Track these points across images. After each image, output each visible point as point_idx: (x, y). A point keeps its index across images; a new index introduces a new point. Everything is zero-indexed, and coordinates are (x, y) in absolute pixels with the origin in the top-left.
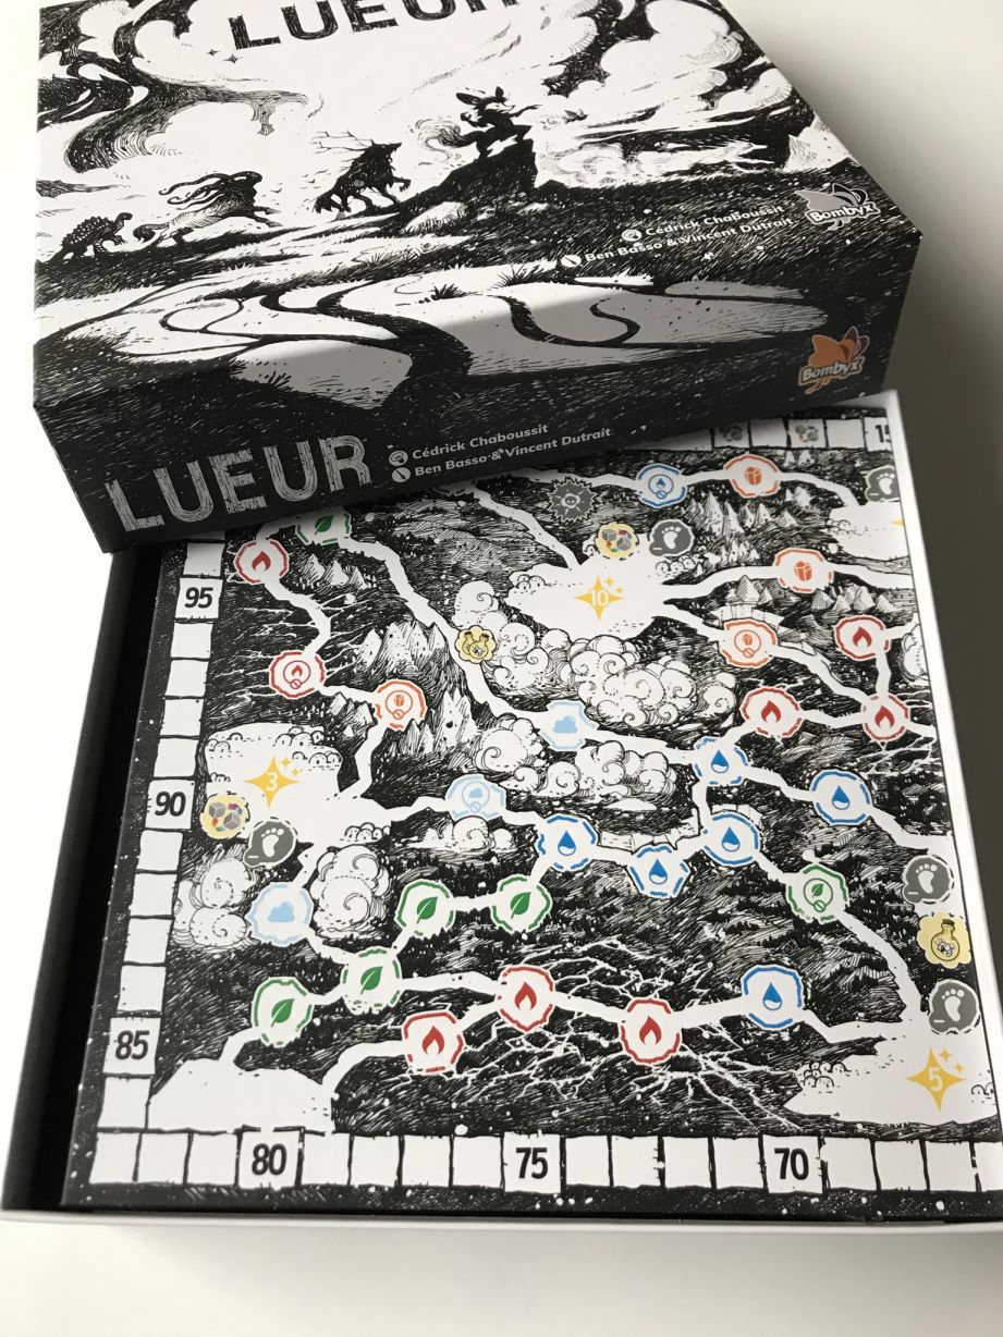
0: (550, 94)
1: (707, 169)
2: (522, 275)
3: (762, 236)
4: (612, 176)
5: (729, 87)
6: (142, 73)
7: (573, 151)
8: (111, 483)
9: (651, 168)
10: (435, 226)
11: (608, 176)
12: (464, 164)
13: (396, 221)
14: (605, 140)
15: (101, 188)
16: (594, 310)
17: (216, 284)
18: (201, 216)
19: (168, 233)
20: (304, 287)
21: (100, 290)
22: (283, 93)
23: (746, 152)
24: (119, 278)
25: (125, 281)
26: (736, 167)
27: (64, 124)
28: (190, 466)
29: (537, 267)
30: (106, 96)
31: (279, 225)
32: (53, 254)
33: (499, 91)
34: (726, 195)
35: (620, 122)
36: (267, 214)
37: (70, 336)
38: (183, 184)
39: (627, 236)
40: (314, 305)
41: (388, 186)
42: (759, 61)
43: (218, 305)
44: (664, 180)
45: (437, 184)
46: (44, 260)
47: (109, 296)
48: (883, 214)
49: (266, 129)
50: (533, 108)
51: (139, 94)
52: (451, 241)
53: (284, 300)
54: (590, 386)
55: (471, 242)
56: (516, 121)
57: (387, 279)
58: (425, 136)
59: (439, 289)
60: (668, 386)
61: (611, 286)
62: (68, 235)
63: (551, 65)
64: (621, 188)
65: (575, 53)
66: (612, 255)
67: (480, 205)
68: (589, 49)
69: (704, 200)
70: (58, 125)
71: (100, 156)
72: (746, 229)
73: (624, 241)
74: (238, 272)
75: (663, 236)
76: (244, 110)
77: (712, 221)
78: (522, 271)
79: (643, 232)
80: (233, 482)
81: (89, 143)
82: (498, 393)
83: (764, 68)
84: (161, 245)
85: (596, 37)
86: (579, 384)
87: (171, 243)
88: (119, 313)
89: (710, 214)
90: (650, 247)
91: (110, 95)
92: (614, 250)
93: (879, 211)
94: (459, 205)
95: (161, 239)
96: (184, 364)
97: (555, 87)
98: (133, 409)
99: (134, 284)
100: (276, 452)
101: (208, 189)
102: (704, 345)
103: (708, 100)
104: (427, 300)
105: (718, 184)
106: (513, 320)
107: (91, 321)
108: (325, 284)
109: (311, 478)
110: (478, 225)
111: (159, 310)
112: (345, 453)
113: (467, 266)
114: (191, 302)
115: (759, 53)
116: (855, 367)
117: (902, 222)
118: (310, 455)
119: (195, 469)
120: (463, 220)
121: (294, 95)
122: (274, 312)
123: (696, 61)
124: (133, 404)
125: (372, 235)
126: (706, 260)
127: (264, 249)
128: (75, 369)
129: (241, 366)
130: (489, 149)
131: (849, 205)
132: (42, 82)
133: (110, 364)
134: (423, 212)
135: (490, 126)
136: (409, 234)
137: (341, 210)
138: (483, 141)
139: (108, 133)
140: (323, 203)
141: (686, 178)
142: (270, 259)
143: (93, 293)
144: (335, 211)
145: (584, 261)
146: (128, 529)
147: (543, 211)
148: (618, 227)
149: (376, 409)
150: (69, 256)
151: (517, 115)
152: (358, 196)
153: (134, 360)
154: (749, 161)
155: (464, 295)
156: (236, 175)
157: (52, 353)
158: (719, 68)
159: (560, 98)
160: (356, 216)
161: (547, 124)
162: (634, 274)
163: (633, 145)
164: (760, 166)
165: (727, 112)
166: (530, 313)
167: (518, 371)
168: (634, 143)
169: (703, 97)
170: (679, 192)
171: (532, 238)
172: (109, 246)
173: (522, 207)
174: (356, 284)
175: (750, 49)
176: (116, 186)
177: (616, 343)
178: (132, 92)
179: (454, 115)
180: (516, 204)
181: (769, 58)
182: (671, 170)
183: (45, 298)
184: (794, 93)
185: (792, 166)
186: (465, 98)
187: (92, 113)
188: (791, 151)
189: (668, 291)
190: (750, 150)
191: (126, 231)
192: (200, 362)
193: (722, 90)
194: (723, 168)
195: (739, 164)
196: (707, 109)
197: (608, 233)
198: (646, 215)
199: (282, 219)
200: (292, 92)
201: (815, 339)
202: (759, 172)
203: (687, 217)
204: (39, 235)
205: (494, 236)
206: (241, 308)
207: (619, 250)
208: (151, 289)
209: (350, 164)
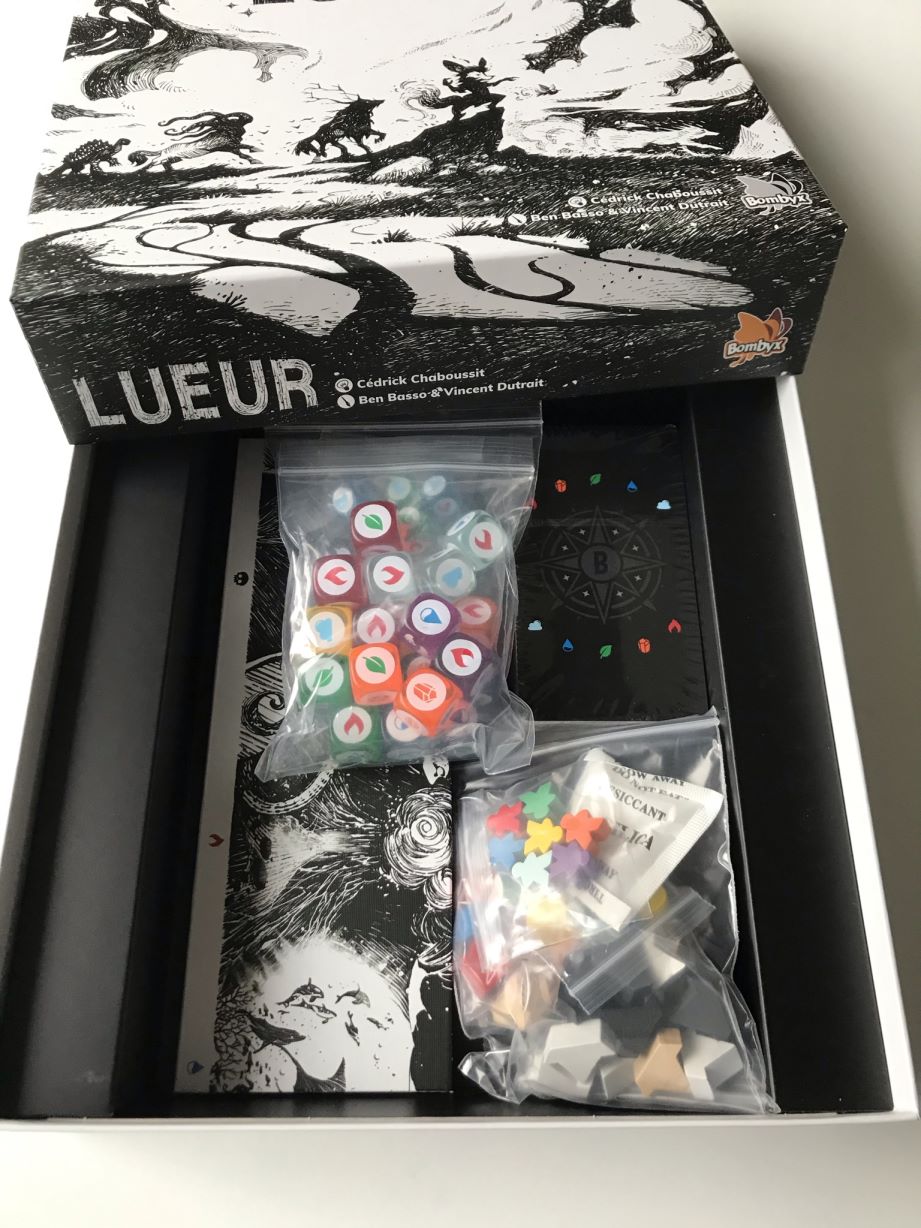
0: (528, 68)
1: (658, 148)
2: (470, 228)
3: (697, 214)
4: (570, 148)
5: (694, 77)
6: (164, 18)
7: (539, 121)
8: (79, 380)
9: (607, 143)
10: (400, 177)
11: (567, 147)
12: (437, 124)
13: (366, 169)
14: (570, 114)
15: (108, 115)
16: (532, 265)
17: (193, 209)
18: (192, 148)
19: (159, 160)
20: (271, 219)
21: (89, 204)
22: (287, 47)
23: (698, 137)
24: (107, 195)
25: (112, 198)
26: (685, 150)
27: (87, 57)
28: (152, 372)
29: (485, 222)
30: (129, 36)
31: (260, 163)
32: (53, 169)
33: (483, 62)
34: (671, 174)
35: (588, 100)
36: (251, 151)
37: (54, 242)
38: (181, 118)
39: (573, 202)
40: (277, 236)
41: (364, 137)
42: (727, 56)
43: (190, 228)
44: (617, 155)
45: (410, 139)
46: (45, 172)
47: (96, 210)
48: (814, 205)
49: (266, 76)
50: (510, 79)
51: (160, 35)
52: (411, 191)
53: (251, 229)
54: (525, 337)
55: (430, 194)
56: (492, 90)
57: (347, 219)
58: (407, 96)
59: (392, 233)
60: (599, 346)
61: (550, 246)
62: (71, 154)
63: (534, 42)
64: (577, 159)
65: (558, 34)
66: (556, 218)
67: (443, 162)
68: (573, 31)
69: (650, 177)
70: (82, 57)
71: (113, 88)
72: (684, 206)
73: (569, 207)
74: (215, 200)
75: (605, 206)
76: (249, 58)
77: (654, 196)
78: (470, 225)
79: (589, 200)
80: (191, 391)
81: (106, 75)
82: (439, 334)
83: (731, 62)
84: (151, 170)
85: (581, 21)
86: (515, 334)
87: (160, 169)
88: (101, 226)
89: (653, 190)
90: (592, 214)
91: (135, 35)
92: (559, 213)
93: (811, 202)
94: (425, 160)
95: (152, 165)
96: (150, 277)
97: (534, 63)
98: (101, 312)
99: (120, 202)
100: (230, 367)
101: (202, 125)
102: (634, 310)
103: (673, 86)
104: (379, 242)
105: (666, 164)
106: (456, 268)
107: (75, 231)
108: (291, 218)
109: (262, 396)
110: (439, 179)
111: (138, 228)
112: (293, 375)
113: (422, 215)
114: (168, 223)
115: (729, 49)
116: (778, 347)
117: (830, 214)
118: (262, 374)
119: (155, 375)
120: (426, 173)
121: (297, 48)
122: (240, 239)
123: (668, 50)
124: (101, 308)
125: (341, 180)
126: (641, 231)
127: (241, 183)
128: (52, 271)
129: (202, 284)
130: (462, 112)
131: (783, 193)
132: (76, 19)
133: (83, 270)
134: (391, 163)
135: (468, 92)
136: (375, 182)
137: (318, 155)
138: (458, 105)
139: (123, 69)
140: (304, 147)
141: (638, 156)
142: (245, 192)
143: (82, 206)
144: (313, 155)
145: (529, 220)
146: (92, 425)
147: (501, 173)
148: (567, 193)
149: (324, 338)
150: (68, 171)
151: (495, 84)
152: (335, 144)
153: (107, 269)
154: (699, 145)
155: (414, 239)
156: (230, 115)
157: (36, 255)
158: (690, 59)
159: (538, 73)
160: (330, 161)
161: (521, 96)
162: (572, 237)
163: (594, 120)
164: (708, 151)
165: (688, 99)
166: (471, 262)
167: (459, 315)
168: (596, 120)
169: (669, 83)
170: (629, 168)
171: (485, 196)
172: (105, 167)
173: (482, 167)
174: (319, 221)
175: (721, 44)
176: (121, 115)
177: (552, 300)
178: (153, 34)
179: (438, 79)
180: (477, 164)
181: (738, 53)
182: (625, 147)
183: (39, 206)
184: (754, 87)
185: (738, 154)
186: (449, 65)
187: (115, 49)
188: (740, 140)
189: (602, 255)
190: (702, 135)
191: (122, 156)
192: (165, 277)
193: (688, 79)
194: (674, 149)
195: (690, 148)
196: (670, 95)
197: (557, 197)
198: (593, 185)
199: (263, 158)
200: (295, 45)
201: (741, 316)
202: (707, 156)
203: (632, 190)
204: (46, 151)
205: (451, 190)
206: (211, 232)
207: (563, 214)
208: (135, 208)
209: (334, 114)
